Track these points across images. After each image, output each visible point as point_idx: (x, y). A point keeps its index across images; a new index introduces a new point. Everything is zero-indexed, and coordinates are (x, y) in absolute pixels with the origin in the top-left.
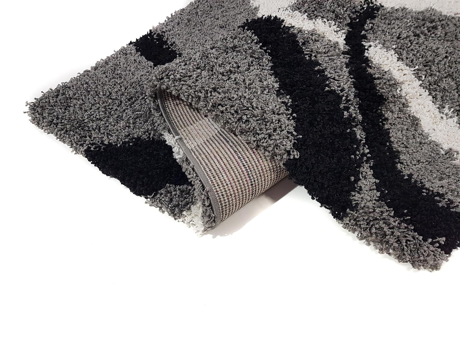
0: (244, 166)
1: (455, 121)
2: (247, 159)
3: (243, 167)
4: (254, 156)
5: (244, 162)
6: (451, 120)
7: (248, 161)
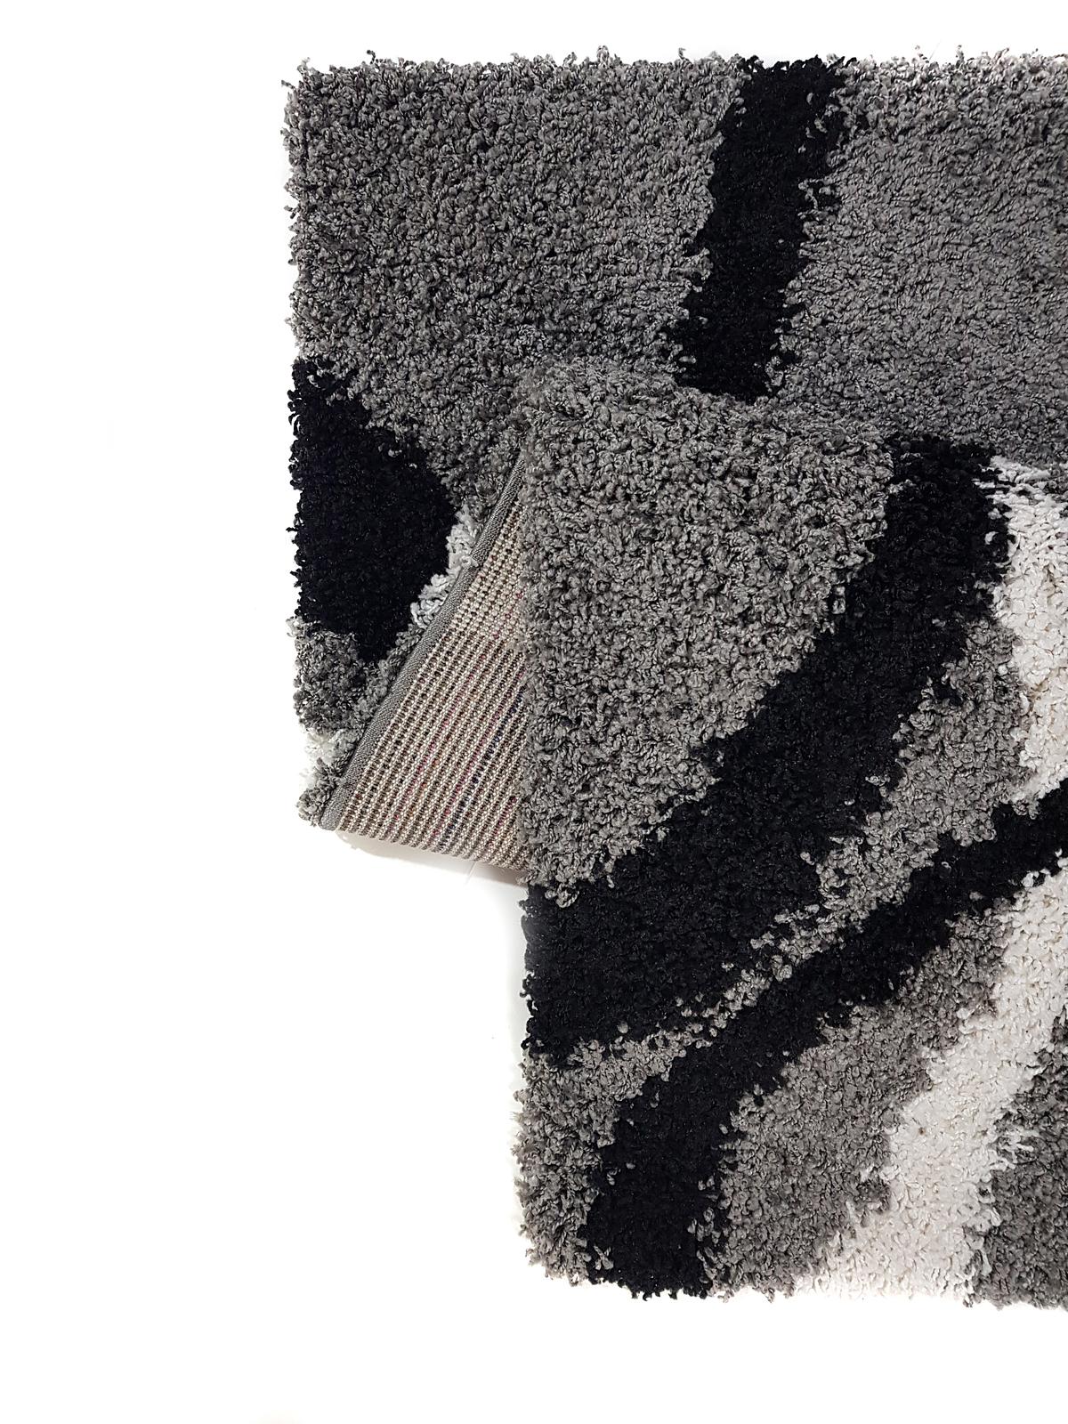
0: (462, 804)
1: (997, 1167)
2: (483, 797)
3: (456, 804)
4: (503, 806)
5: (471, 798)
6: (995, 1156)
7: (480, 803)
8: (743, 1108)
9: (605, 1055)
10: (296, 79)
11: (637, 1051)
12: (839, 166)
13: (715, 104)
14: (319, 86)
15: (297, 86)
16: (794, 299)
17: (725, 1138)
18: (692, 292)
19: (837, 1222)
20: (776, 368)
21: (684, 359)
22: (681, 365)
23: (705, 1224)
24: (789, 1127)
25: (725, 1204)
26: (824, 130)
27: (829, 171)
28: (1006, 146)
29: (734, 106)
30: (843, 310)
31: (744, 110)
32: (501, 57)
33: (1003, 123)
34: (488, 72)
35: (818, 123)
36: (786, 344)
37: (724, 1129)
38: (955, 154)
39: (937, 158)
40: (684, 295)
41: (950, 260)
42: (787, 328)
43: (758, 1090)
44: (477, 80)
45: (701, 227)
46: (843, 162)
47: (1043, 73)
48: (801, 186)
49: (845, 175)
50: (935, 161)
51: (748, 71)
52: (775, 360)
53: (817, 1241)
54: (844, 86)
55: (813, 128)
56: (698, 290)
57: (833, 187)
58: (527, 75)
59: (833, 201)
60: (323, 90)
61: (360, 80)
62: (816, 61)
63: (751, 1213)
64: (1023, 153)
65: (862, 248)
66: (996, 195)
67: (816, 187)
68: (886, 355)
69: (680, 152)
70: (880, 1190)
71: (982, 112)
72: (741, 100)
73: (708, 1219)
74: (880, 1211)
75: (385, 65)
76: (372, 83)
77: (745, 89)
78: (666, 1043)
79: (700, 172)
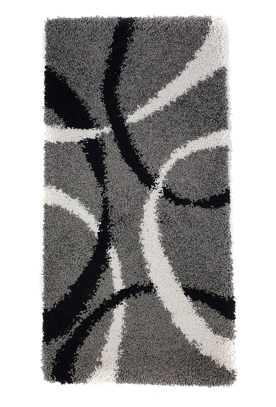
6: (118, 355)
8: (78, 350)
9: (55, 341)
10: (46, 21)
11: (60, 340)
12: (133, 35)
13: (114, 25)
14: (50, 22)
15: (47, 22)
16: (125, 56)
17: (75, 356)
18: (109, 54)
19: (94, 370)
20: (122, 67)
21: (108, 66)
22: (107, 67)
23: (71, 371)
24: (85, 352)
25: (75, 368)
26: (131, 29)
27: (132, 36)
28: (161, 31)
29: (117, 25)
30: (133, 58)
31: (119, 26)
32: (79, 17)
33: (160, 28)
34: (77, 20)
35: (130, 28)
36: (124, 63)
37: (75, 354)
38: (152, 33)
39: (149, 33)
40: (108, 55)
41: (151, 50)
42: (124, 61)
43: (80, 346)
44: (75, 21)
45: (111, 44)
46: (134, 34)
47: (167, 20)
48: (128, 38)
49: (134, 36)
50: (149, 34)
51: (120, 19)
52: (123, 66)
53: (90, 373)
54: (135, 22)
55: (129, 29)
56: (110, 54)
57: (132, 38)
58: (84, 20)
59: (132, 40)
60: (51, 22)
61: (57, 21)
62: (131, 18)
63: (79, 369)
64: (163, 33)
65: (137, 48)
66: (159, 39)
67: (130, 38)
68: (140, 65)
69: (108, 32)
70: (100, 363)
71: (157, 26)
72: (118, 24)
73: (71, 370)
74: (101, 367)
75: (60, 19)
76: (59, 21)
77: (119, 22)
78: (65, 338)
79: (111, 35)
